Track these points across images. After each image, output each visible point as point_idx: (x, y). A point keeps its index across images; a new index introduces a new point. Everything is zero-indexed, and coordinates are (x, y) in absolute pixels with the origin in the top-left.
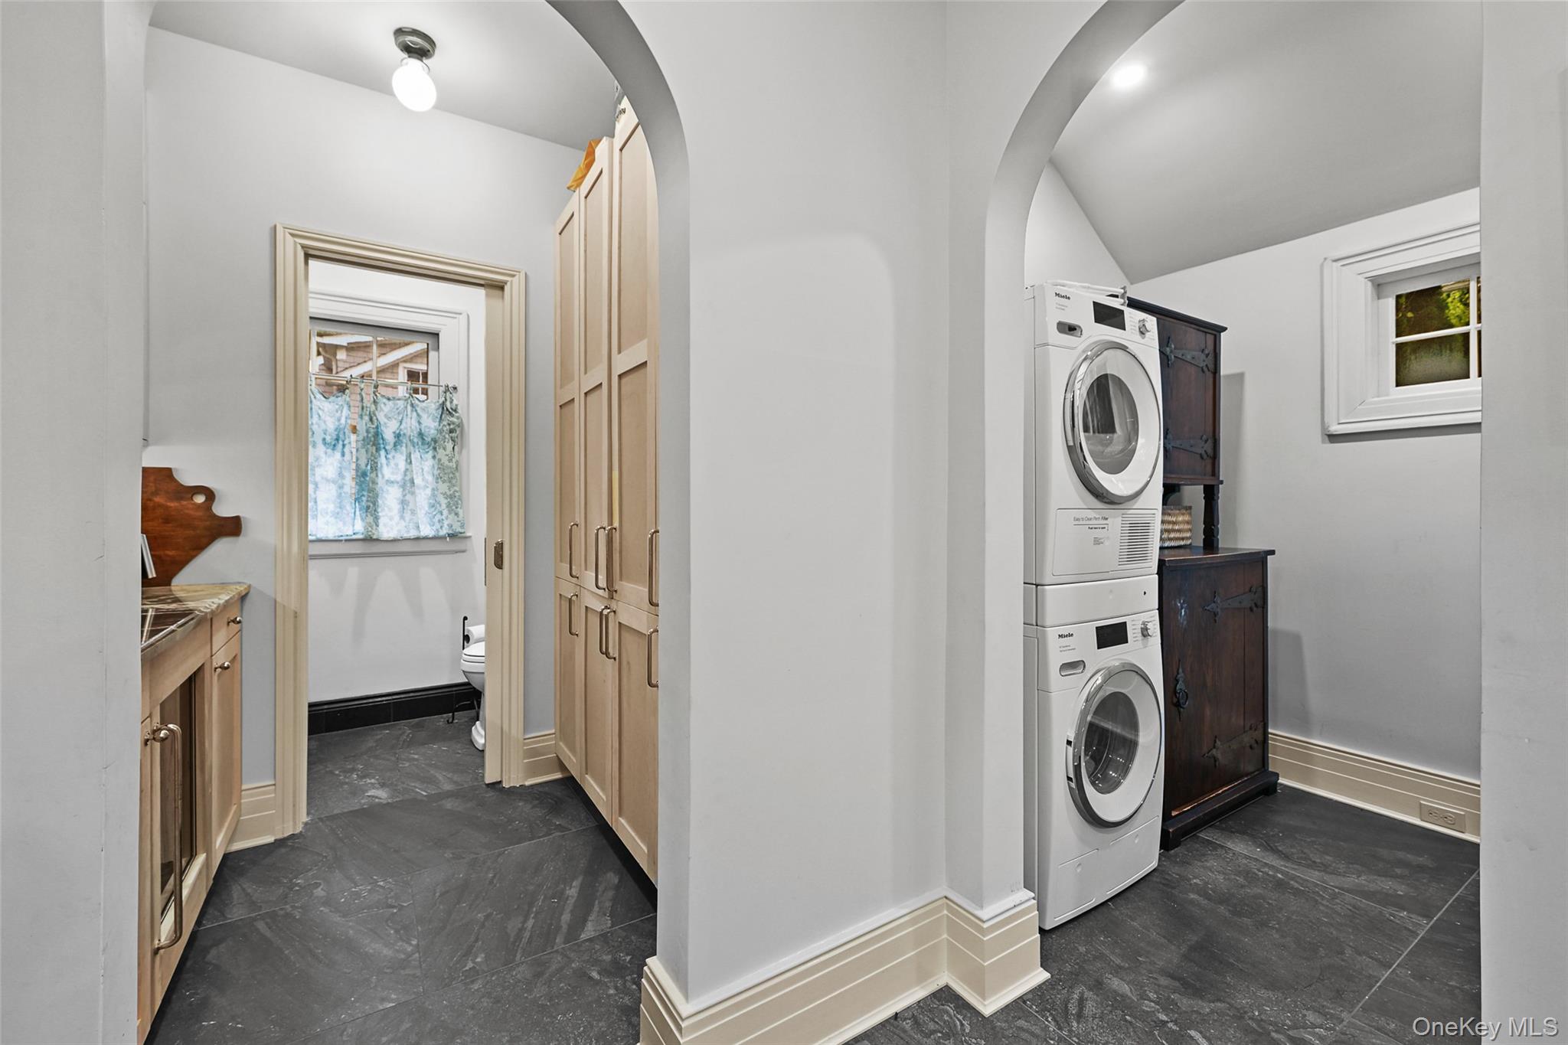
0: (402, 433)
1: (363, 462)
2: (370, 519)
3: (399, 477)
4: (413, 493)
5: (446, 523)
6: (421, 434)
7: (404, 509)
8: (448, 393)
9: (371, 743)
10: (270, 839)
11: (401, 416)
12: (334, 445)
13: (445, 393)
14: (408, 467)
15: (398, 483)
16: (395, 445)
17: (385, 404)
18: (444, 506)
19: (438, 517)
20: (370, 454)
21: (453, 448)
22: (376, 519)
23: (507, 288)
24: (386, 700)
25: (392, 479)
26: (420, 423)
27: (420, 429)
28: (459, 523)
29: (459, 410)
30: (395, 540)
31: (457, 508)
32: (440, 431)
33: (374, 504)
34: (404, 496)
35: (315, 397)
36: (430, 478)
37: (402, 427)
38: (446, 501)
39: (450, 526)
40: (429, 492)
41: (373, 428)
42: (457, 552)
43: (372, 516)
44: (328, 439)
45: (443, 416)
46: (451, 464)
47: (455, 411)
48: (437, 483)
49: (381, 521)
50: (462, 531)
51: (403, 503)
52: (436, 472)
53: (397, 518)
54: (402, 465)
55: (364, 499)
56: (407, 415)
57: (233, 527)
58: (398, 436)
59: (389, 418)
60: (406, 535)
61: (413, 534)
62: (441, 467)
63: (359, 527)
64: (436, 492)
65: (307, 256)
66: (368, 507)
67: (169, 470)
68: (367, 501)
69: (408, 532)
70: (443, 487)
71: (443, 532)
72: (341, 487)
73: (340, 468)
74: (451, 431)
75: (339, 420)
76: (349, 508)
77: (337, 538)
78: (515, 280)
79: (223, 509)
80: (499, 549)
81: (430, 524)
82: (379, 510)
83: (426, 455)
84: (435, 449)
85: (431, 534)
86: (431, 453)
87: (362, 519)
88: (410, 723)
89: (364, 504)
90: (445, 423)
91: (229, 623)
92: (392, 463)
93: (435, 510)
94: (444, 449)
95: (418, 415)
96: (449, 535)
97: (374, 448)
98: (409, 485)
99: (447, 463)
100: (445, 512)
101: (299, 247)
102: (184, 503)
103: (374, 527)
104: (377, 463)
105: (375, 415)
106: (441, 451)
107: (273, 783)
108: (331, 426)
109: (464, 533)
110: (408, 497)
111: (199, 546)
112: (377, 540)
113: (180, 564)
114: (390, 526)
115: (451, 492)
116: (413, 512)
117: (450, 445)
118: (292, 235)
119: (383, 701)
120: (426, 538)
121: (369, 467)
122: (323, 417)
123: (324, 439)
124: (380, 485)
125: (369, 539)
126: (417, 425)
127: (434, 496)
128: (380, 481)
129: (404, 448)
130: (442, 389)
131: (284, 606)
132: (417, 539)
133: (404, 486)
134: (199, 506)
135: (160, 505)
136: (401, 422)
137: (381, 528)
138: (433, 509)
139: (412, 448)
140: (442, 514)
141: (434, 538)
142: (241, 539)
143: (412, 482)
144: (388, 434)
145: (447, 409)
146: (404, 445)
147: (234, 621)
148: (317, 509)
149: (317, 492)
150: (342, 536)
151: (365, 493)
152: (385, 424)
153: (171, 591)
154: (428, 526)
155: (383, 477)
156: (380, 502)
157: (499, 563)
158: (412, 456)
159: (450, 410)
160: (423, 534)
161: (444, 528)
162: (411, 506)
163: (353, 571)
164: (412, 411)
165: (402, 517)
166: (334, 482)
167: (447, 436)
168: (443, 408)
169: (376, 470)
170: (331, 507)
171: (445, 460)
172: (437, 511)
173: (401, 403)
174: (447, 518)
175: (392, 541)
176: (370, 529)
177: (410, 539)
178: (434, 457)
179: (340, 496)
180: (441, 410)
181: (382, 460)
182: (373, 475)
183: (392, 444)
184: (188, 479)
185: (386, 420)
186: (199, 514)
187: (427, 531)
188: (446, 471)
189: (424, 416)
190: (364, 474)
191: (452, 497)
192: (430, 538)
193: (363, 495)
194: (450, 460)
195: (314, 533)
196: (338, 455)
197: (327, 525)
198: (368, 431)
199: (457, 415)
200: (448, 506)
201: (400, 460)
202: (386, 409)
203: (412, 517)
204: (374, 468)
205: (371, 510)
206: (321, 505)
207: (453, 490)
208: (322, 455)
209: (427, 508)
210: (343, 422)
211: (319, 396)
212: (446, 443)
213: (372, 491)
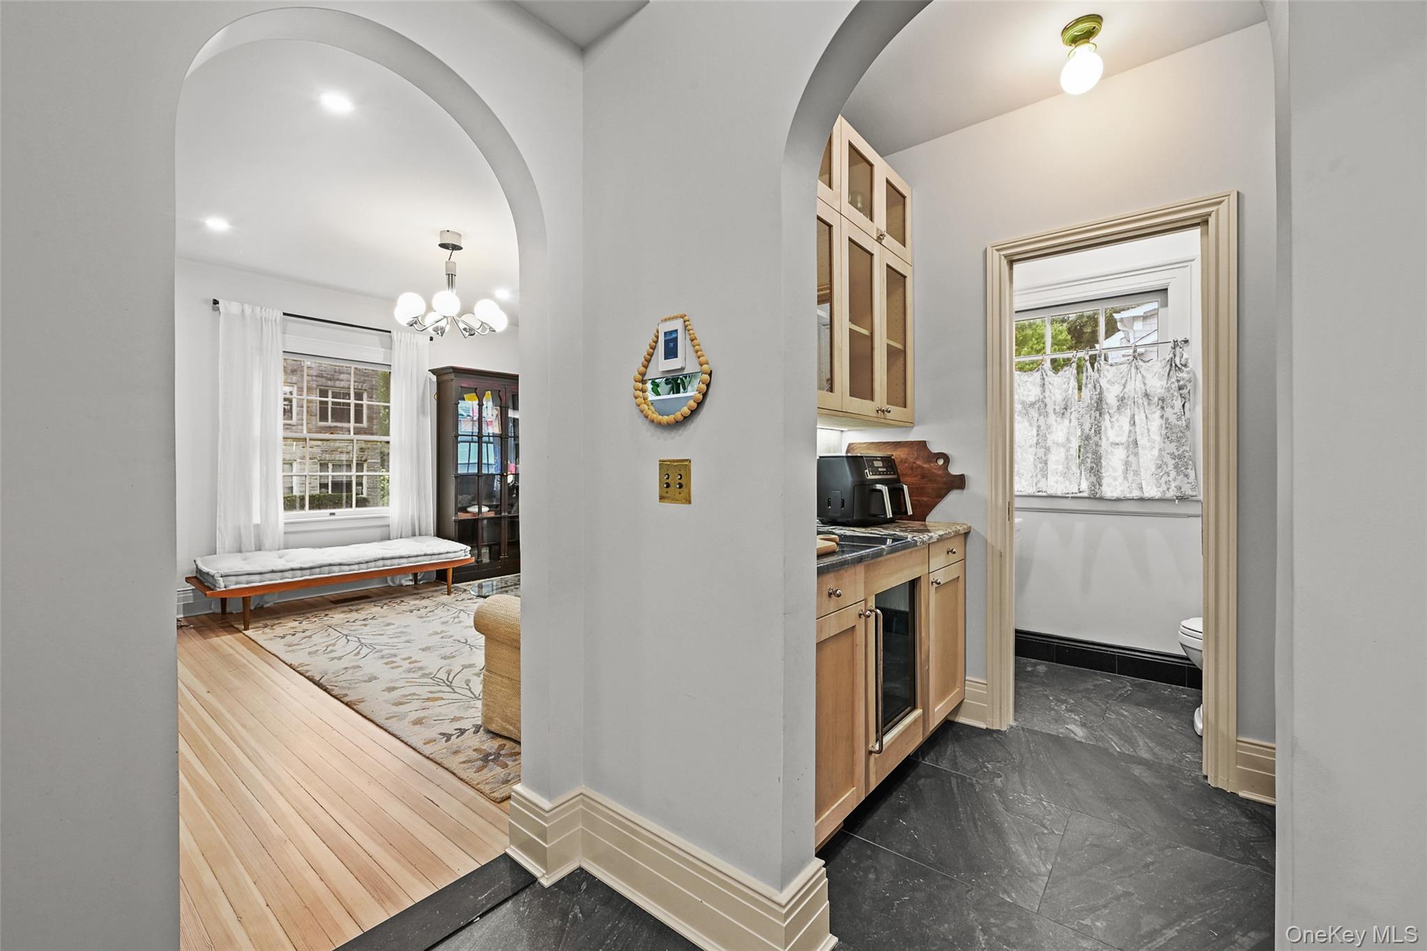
0: (1126, 396)
1: (1087, 426)
2: (1093, 479)
3: (1124, 439)
4: (1136, 454)
5: (1173, 485)
6: (1147, 395)
7: (1127, 470)
8: (1178, 349)
9: (1090, 686)
10: (982, 726)
11: (1124, 379)
12: (1063, 414)
13: (1174, 348)
14: (1132, 428)
15: (1122, 444)
16: (1118, 409)
17: (1108, 371)
18: (1171, 467)
19: (1165, 478)
20: (1093, 418)
21: (1183, 406)
22: (1100, 478)
23: (1212, 220)
24: (1111, 651)
25: (1117, 442)
26: (1145, 384)
27: (1146, 390)
28: (1189, 485)
29: (1190, 365)
30: (1118, 500)
31: (1186, 469)
32: (1168, 389)
33: (1098, 466)
34: (1127, 457)
35: (1047, 375)
36: (1158, 438)
37: (1126, 390)
38: (1173, 462)
39: (1178, 488)
40: (1156, 452)
41: (1096, 395)
42: (1189, 517)
43: (1095, 476)
44: (1057, 408)
45: (1171, 373)
46: (1180, 423)
47: (1185, 366)
48: (1164, 443)
49: (1104, 482)
50: (1194, 494)
51: (1127, 464)
52: (1164, 432)
53: (1121, 479)
54: (1127, 427)
55: (1089, 460)
56: (1131, 378)
57: (959, 482)
58: (1122, 399)
59: (1111, 383)
60: (1129, 496)
61: (1136, 494)
62: (1168, 426)
63: (1082, 486)
64: (1163, 453)
65: (1011, 263)
66: (1092, 468)
67: (925, 442)
68: (1091, 462)
69: (1131, 492)
70: (1172, 447)
71: (1171, 494)
72: (1068, 450)
73: (1068, 433)
74: (1180, 388)
76: (1074, 469)
77: (1064, 495)
78: (1223, 204)
79: (954, 470)
81: (1156, 485)
82: (1103, 471)
83: (1153, 416)
84: (1163, 408)
85: (1158, 495)
86: (1158, 413)
87: (1087, 479)
88: (1134, 680)
89: (1089, 465)
90: (1174, 380)
91: (948, 552)
92: (1116, 425)
93: (1162, 471)
94: (1172, 407)
95: (1143, 376)
96: (1177, 498)
97: (1098, 413)
98: (1132, 446)
100: (1173, 474)
101: (1003, 258)
102: (932, 465)
103: (1097, 487)
104: (1100, 426)
105: (1099, 382)
106: (1169, 410)
107: (985, 682)
108: (1060, 397)
109: (1196, 496)
110: (1132, 458)
111: (941, 496)
112: (1101, 499)
113: (930, 507)
114: (1113, 487)
116: (1136, 473)
117: (1178, 403)
118: (998, 250)
119: (1107, 651)
120: (1151, 500)
121: (1093, 430)
122: (1052, 391)
123: (1055, 409)
124: (1103, 447)
125: (1095, 497)
126: (1142, 386)
127: (1161, 456)
128: (1104, 443)
129: (1128, 410)
130: (1171, 345)
131: (993, 546)
132: (1142, 499)
133: (1128, 448)
134: (940, 467)
135: (920, 467)
136: (1124, 386)
137: (1104, 488)
138: (1160, 470)
139: (1136, 409)
140: (1169, 476)
141: (1161, 500)
142: (965, 491)
143: (1136, 443)
144: (1111, 398)
145: (1176, 365)
146: (1129, 407)
147: (951, 551)
148: (1047, 470)
149: (1049, 456)
150: (1068, 493)
151: (1090, 455)
152: (1107, 389)
153: (925, 526)
154: (1154, 486)
155: (1107, 439)
156: (1104, 463)
158: (1136, 416)
159: (1180, 366)
160: (1147, 495)
161: (1170, 490)
162: (1134, 467)
163: (1080, 524)
164: (1137, 373)
165: (1126, 478)
166: (1063, 446)
167: (1176, 394)
168: (1171, 365)
169: (1100, 433)
170: (1060, 468)
171: (1173, 419)
172: (1163, 472)
173: (1124, 368)
174: (1175, 480)
175: (1115, 500)
176: (1093, 488)
177: (1133, 499)
178: (1162, 417)
179: (1067, 458)
180: (1169, 366)
181: (1106, 423)
182: (1097, 438)
183: (1115, 408)
184: (935, 449)
185: (1108, 386)
186: (940, 472)
187: (1151, 491)
188: (1174, 431)
189: (1149, 376)
190: (1088, 438)
192: (1156, 500)
193: (1087, 457)
194: (1179, 419)
195: (1044, 490)
196: (1067, 422)
197: (1057, 483)
198: (1091, 399)
199: (1187, 369)
200: (1176, 466)
201: (1125, 421)
202: (1109, 376)
203: (1135, 478)
204: (1098, 432)
205: (1096, 471)
206: (1051, 466)
207: (1182, 450)
208: (1054, 423)
209: (1153, 470)
210: (1070, 392)
211: (1050, 373)
212: (1174, 401)
213: (1095, 453)
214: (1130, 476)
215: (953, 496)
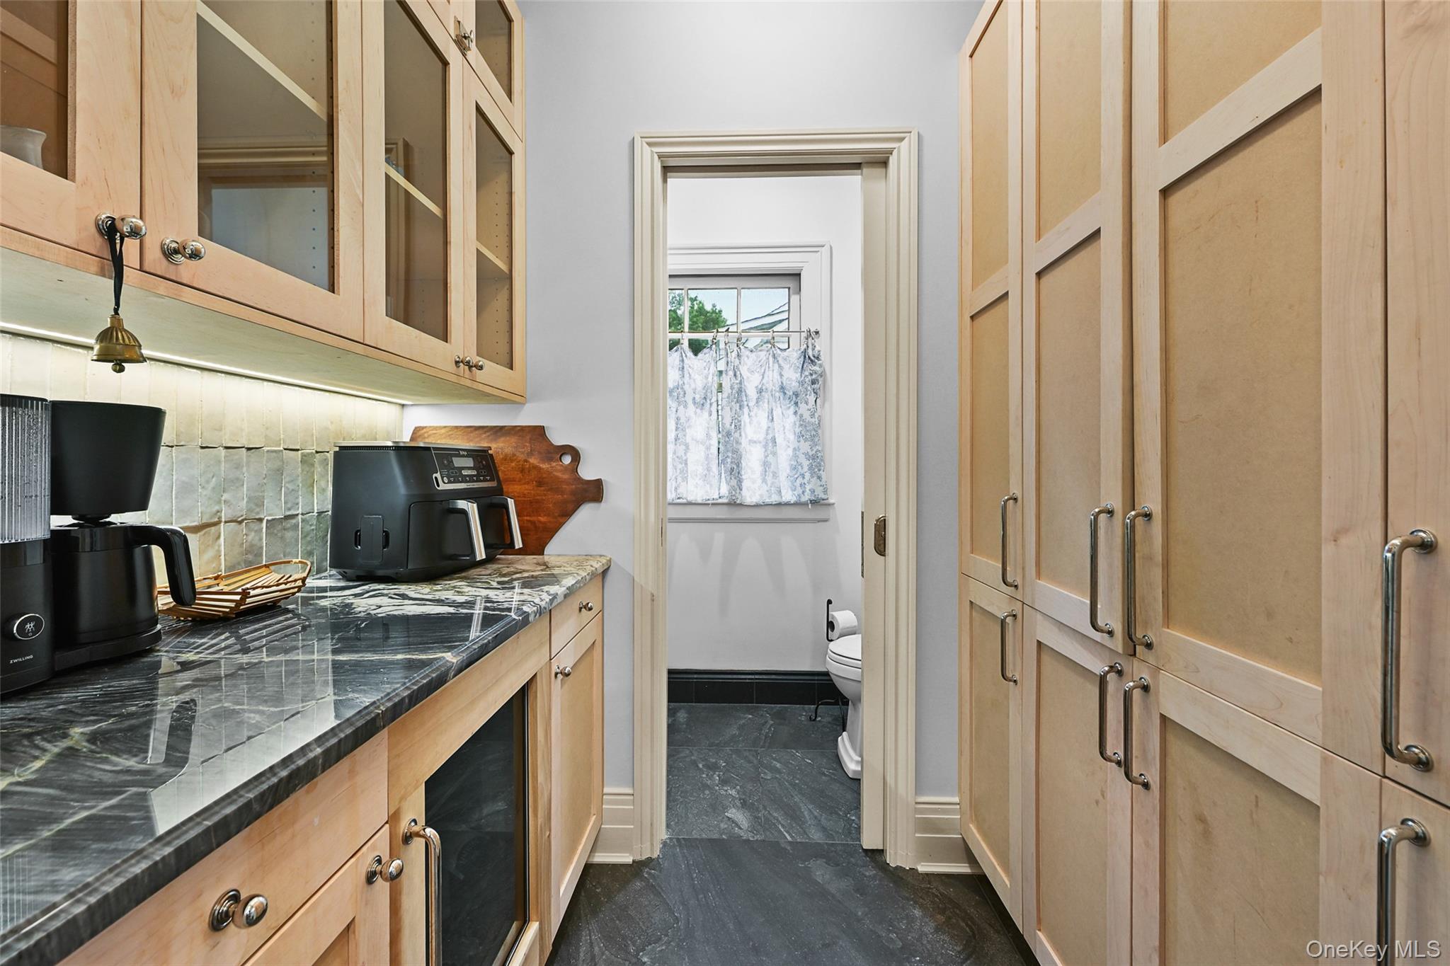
0: (764, 388)
1: (728, 421)
2: (734, 482)
3: (761, 437)
4: (774, 454)
5: (808, 487)
6: (782, 388)
7: (766, 471)
8: (810, 339)
9: (734, 731)
10: (628, 859)
11: (763, 368)
12: (703, 405)
13: (807, 339)
14: (770, 424)
15: (760, 442)
16: (757, 402)
17: (748, 357)
18: (806, 468)
19: (800, 480)
20: (734, 411)
21: (816, 401)
22: (740, 481)
23: (893, 161)
24: (749, 679)
25: (755, 439)
26: (781, 375)
27: (782, 383)
28: (822, 488)
29: (822, 357)
30: (757, 506)
31: (819, 470)
32: (802, 383)
33: (738, 466)
34: (766, 457)
35: (686, 356)
36: (792, 437)
37: (764, 381)
38: (808, 462)
39: (813, 491)
40: (790, 452)
41: (737, 383)
42: (819, 521)
43: (735, 478)
44: (697, 397)
45: (805, 366)
46: (813, 420)
47: (818, 358)
48: (799, 442)
49: (745, 484)
50: (824, 497)
51: (766, 465)
52: (798, 430)
53: (759, 481)
54: (765, 423)
55: (729, 460)
56: (769, 367)
57: (594, 492)
58: (760, 391)
59: (752, 372)
60: (768, 501)
61: (775, 499)
62: (803, 423)
63: (722, 490)
64: (797, 452)
65: (667, 170)
66: (732, 470)
67: (543, 428)
68: (732, 462)
69: (770, 496)
70: (805, 447)
71: (805, 498)
72: (708, 448)
73: (708, 428)
74: (813, 382)
75: (707, 378)
76: (714, 470)
77: (704, 502)
78: (904, 144)
79: (587, 472)
80: (881, 526)
81: (791, 488)
82: (743, 473)
83: (788, 412)
84: (796, 404)
85: (793, 499)
86: (792, 409)
87: (728, 483)
88: (772, 708)
89: (729, 466)
90: (807, 373)
91: (580, 609)
92: (755, 420)
93: (797, 473)
94: (807, 403)
95: (780, 366)
96: (811, 501)
97: (738, 405)
98: (770, 444)
99: (809, 418)
100: (807, 475)
101: (656, 157)
102: (554, 464)
103: (738, 491)
104: (740, 421)
105: (738, 369)
106: (802, 406)
107: (630, 791)
108: (699, 384)
109: (827, 499)
110: (770, 458)
111: (567, 513)
112: (741, 505)
113: (551, 531)
114: (753, 492)
115: (814, 452)
116: (775, 475)
117: (812, 398)
118: (649, 144)
119: (745, 679)
120: (787, 504)
121: (733, 426)
122: (693, 375)
123: (694, 398)
124: (743, 445)
125: (733, 504)
126: (779, 377)
127: (796, 457)
128: (744, 441)
129: (766, 405)
130: (804, 335)
131: (642, 586)
132: (779, 504)
133: (766, 447)
134: (566, 468)
135: (535, 467)
136: (763, 376)
137: (744, 492)
138: (794, 472)
139: (774, 404)
140: (804, 478)
141: (796, 504)
142: (603, 504)
143: (774, 441)
144: (751, 391)
145: (809, 357)
146: (766, 401)
147: (584, 607)
148: (687, 471)
149: (688, 454)
150: (709, 500)
151: (730, 455)
152: (748, 378)
154: (789, 490)
155: (746, 437)
156: (744, 464)
157: (881, 548)
158: (774, 413)
159: (812, 358)
160: (785, 499)
161: (806, 494)
162: (773, 468)
163: (719, 535)
164: (774, 363)
165: (764, 481)
166: (703, 443)
167: (809, 388)
168: (805, 357)
169: (740, 429)
170: (700, 470)
171: (807, 415)
172: (799, 474)
173: (763, 355)
174: (809, 482)
175: (754, 506)
176: (734, 492)
177: (771, 505)
178: (795, 413)
179: (706, 458)
180: (802, 357)
181: (745, 418)
182: (737, 435)
183: (755, 401)
184: (557, 439)
185: (749, 375)
186: (566, 476)
187: (788, 496)
188: (808, 428)
189: (786, 366)
190: (729, 434)
191: (814, 457)
192: (792, 504)
193: (728, 457)
194: (812, 416)
195: (684, 496)
196: (706, 414)
197: (697, 487)
198: (732, 388)
199: (820, 362)
200: (811, 468)
201: (761, 416)
202: (749, 362)
203: (774, 480)
204: (738, 428)
205: (735, 472)
206: (691, 467)
207: (815, 450)
208: (692, 415)
209: (788, 471)
210: (710, 379)
211: (690, 354)
212: (808, 396)
213: (735, 451)
214: (769, 479)
215: (586, 513)
